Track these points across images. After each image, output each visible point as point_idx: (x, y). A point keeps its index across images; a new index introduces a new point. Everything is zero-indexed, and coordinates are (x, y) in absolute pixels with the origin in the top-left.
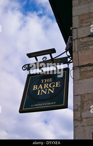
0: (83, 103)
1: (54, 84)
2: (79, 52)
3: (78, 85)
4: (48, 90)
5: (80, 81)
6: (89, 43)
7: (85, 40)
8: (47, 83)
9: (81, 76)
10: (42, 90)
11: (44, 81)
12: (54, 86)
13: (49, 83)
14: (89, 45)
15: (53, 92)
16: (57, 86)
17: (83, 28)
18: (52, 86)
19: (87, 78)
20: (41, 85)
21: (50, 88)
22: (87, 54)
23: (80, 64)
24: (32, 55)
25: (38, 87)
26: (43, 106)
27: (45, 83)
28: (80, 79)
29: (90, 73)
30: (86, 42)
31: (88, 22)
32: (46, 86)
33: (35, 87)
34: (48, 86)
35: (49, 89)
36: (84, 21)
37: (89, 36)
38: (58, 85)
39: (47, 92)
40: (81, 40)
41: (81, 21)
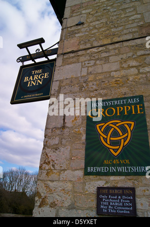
0: (61, 88)
1: (43, 75)
2: (65, 41)
3: (59, 71)
4: (37, 82)
5: (62, 68)
6: (76, 32)
7: (73, 29)
8: (37, 74)
9: (63, 62)
10: (32, 82)
11: (35, 72)
12: (43, 77)
13: (39, 74)
14: (76, 33)
15: (41, 83)
16: (45, 77)
17: (73, 18)
18: (41, 77)
19: (68, 64)
20: (31, 77)
21: (39, 79)
22: (72, 41)
23: (64, 52)
24: (23, 46)
25: (28, 79)
26: (31, 97)
27: (36, 74)
28: (62, 66)
29: (71, 60)
30: (73, 31)
31: (78, 12)
32: (35, 77)
33: (26, 79)
34: (38, 77)
35: (39, 81)
36: (75, 11)
37: (77, 25)
38: (47, 76)
39: (36, 83)
40: (69, 29)
41: (73, 12)
